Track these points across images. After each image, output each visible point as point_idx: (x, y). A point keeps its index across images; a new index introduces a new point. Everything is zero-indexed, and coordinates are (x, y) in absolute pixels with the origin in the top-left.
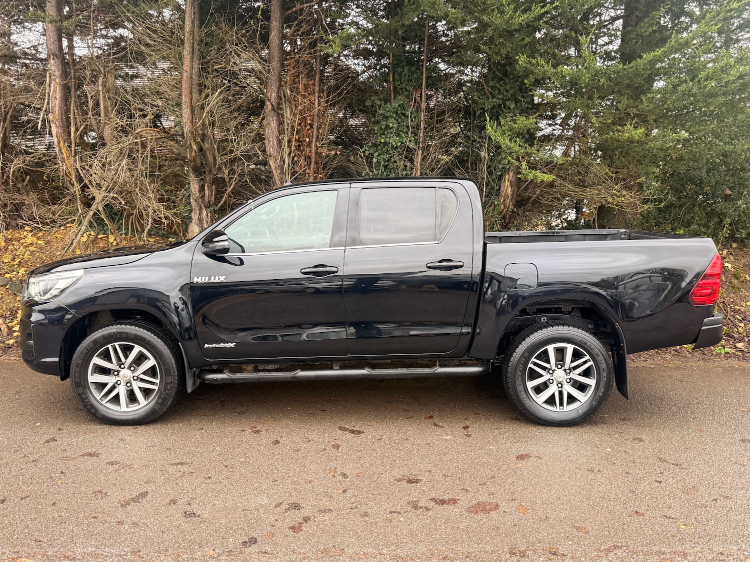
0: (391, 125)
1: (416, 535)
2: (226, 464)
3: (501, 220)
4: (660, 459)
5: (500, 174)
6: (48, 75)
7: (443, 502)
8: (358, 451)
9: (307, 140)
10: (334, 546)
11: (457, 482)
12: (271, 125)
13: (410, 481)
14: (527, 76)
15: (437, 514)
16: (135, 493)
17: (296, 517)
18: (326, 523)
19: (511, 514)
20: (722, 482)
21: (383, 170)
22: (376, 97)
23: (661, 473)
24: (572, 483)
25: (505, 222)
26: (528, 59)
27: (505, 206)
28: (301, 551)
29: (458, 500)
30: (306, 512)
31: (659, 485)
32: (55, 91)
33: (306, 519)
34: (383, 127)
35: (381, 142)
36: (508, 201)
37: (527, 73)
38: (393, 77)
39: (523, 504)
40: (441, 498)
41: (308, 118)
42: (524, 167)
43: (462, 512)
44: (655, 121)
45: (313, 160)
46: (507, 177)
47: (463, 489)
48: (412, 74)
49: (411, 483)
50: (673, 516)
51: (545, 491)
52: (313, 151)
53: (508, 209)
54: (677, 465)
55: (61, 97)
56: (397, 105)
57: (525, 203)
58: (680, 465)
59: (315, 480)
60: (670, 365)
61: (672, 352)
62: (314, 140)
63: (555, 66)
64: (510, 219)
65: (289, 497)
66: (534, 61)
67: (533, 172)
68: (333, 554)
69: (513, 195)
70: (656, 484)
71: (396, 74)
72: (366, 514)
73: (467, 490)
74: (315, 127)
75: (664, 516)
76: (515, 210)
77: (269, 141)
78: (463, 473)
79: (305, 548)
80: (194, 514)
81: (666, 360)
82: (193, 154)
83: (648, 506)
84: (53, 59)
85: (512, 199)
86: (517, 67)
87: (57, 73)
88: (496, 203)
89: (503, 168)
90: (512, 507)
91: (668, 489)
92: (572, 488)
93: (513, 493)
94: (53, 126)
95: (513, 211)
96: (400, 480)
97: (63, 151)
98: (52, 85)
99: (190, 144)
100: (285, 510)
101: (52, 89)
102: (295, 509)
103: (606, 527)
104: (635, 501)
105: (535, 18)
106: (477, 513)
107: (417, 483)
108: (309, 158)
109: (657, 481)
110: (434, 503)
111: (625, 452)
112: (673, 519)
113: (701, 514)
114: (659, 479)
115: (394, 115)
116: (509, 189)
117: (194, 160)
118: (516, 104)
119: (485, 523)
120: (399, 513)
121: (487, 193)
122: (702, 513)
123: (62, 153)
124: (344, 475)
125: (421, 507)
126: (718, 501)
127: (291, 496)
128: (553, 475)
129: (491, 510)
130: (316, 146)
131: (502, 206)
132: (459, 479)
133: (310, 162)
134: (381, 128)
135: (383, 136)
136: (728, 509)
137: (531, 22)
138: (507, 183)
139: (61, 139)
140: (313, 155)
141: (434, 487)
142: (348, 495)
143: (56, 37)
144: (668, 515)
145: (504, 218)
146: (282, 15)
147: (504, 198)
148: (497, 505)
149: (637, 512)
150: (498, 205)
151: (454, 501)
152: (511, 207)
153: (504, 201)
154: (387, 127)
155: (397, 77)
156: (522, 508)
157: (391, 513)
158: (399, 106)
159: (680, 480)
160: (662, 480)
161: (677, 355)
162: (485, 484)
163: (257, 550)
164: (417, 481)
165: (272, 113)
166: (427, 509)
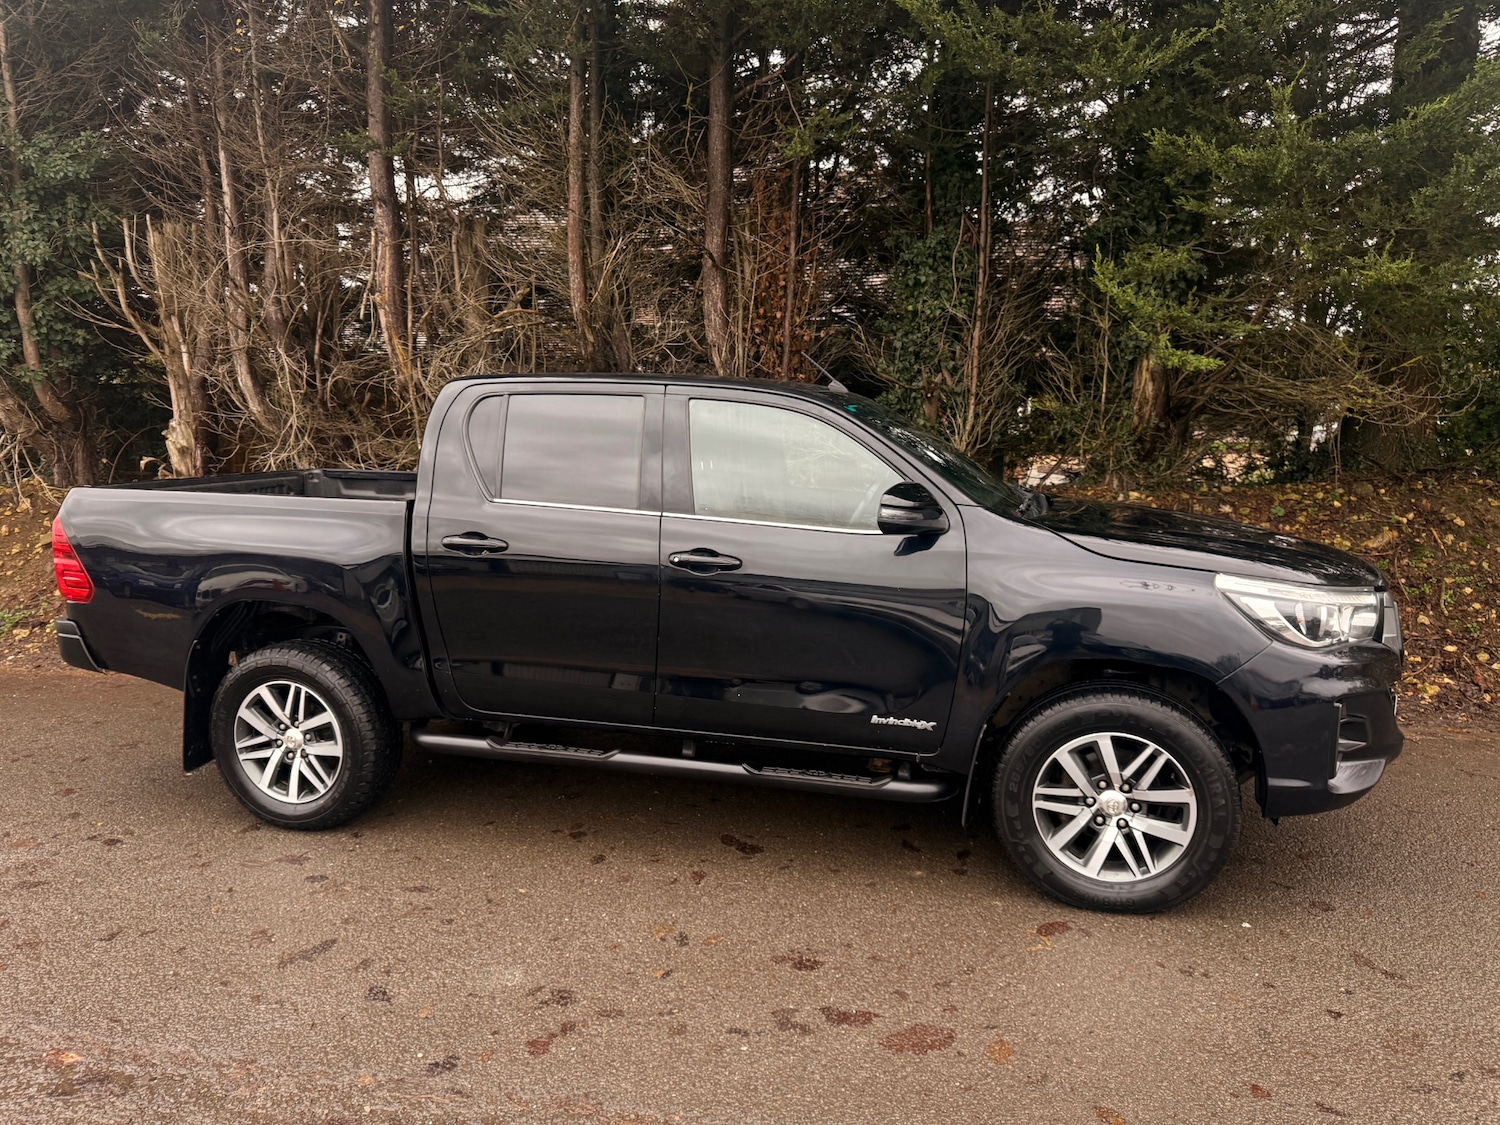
0: (923, 279)
1: (756, 1089)
2: (491, 896)
3: (1134, 445)
4: (1357, 957)
5: (1130, 358)
6: (373, 234)
7: (844, 1018)
8: (733, 890)
9: (779, 315)
10: (586, 1095)
11: (894, 975)
12: (714, 291)
13: (800, 965)
14: (1171, 171)
15: (819, 1045)
16: (316, 941)
17: (552, 1019)
18: (598, 1040)
19: (970, 1062)
20: (1492, 1030)
21: (913, 361)
22: (902, 231)
23: (1348, 992)
24: (1133, 999)
25: (1143, 449)
26: (1169, 136)
27: (1141, 418)
28: (524, 1097)
29: (876, 1015)
30: (573, 1013)
31: (1332, 1023)
32: (383, 257)
33: (566, 1028)
34: (911, 283)
35: (907, 311)
36: (1147, 409)
37: (1170, 165)
38: (932, 192)
39: (1006, 1038)
40: (843, 1009)
41: (781, 277)
42: (1162, 344)
43: (873, 1044)
44: (1443, 243)
45: (787, 349)
46: (1145, 363)
47: (897, 992)
48: (967, 185)
49: (800, 969)
50: (1340, 1108)
51: (1067, 1011)
52: (787, 333)
53: (1148, 423)
54: (1392, 976)
55: (392, 267)
56: (934, 242)
57: (1183, 411)
58: (1401, 977)
59: (626, 945)
60: (1460, 736)
61: (1472, 709)
62: (788, 314)
63: (1223, 147)
64: (1154, 442)
65: (561, 976)
66: (1181, 141)
67: (1179, 352)
68: (578, 1110)
69: (1156, 397)
70: (1327, 1018)
71: (938, 187)
72: (681, 1030)
73: (903, 996)
74: (790, 292)
75: (1318, 1104)
76: (1162, 425)
77: (710, 321)
78: (912, 955)
79: (533, 1091)
80: (385, 993)
81: (1454, 726)
82: (590, 349)
83: (1289, 1073)
84: (380, 206)
85: (1154, 404)
86: (1151, 153)
87: (386, 229)
88: (1125, 413)
89: (1137, 347)
90: (981, 1042)
91: (1351, 1034)
92: (1127, 1012)
93: (996, 1011)
94: (381, 312)
95: (1157, 428)
96: (783, 959)
97: (398, 352)
98: (380, 248)
99: (584, 333)
100: (541, 1003)
101: (380, 253)
102: (558, 1003)
103: (1169, 1116)
104: (1260, 1058)
105: (1176, 58)
106: (900, 1050)
107: (813, 968)
108: (781, 345)
109: (1330, 1012)
110: (824, 1018)
111: (1281, 932)
112: (1337, 1113)
113: (1410, 1110)
114: (1336, 1008)
115: (930, 261)
116: (1150, 387)
117: (593, 360)
118: (1158, 224)
119: (906, 1077)
120: (746, 1034)
121: (1110, 396)
122: (1415, 1107)
123: (396, 355)
124: (683, 940)
125: (794, 1027)
126: (1468, 1078)
127: (565, 975)
128: (1100, 977)
129: (932, 1047)
130: (792, 324)
131: (1136, 418)
132: (900, 968)
133: (783, 352)
134: (907, 285)
135: (912, 300)
136: (1484, 1103)
137: (1167, 66)
138: (1145, 375)
139: (393, 333)
140: (787, 341)
141: (840, 982)
142: (669, 982)
143: (382, 172)
144: (1327, 1103)
145: (1140, 440)
146: (727, 101)
147: (1140, 404)
148: (951, 1037)
149: (1255, 1088)
150: (1129, 417)
151: (866, 1018)
152: (1154, 421)
153: (1140, 409)
154: (917, 283)
155: (938, 191)
156: (1003, 1050)
157: (730, 1031)
158: (939, 243)
159: (1388, 1015)
160: (1344, 1010)
161: (1479, 715)
162: (946, 984)
163: (447, 1086)
164: (813, 965)
165: (714, 272)
166: (805, 1030)
